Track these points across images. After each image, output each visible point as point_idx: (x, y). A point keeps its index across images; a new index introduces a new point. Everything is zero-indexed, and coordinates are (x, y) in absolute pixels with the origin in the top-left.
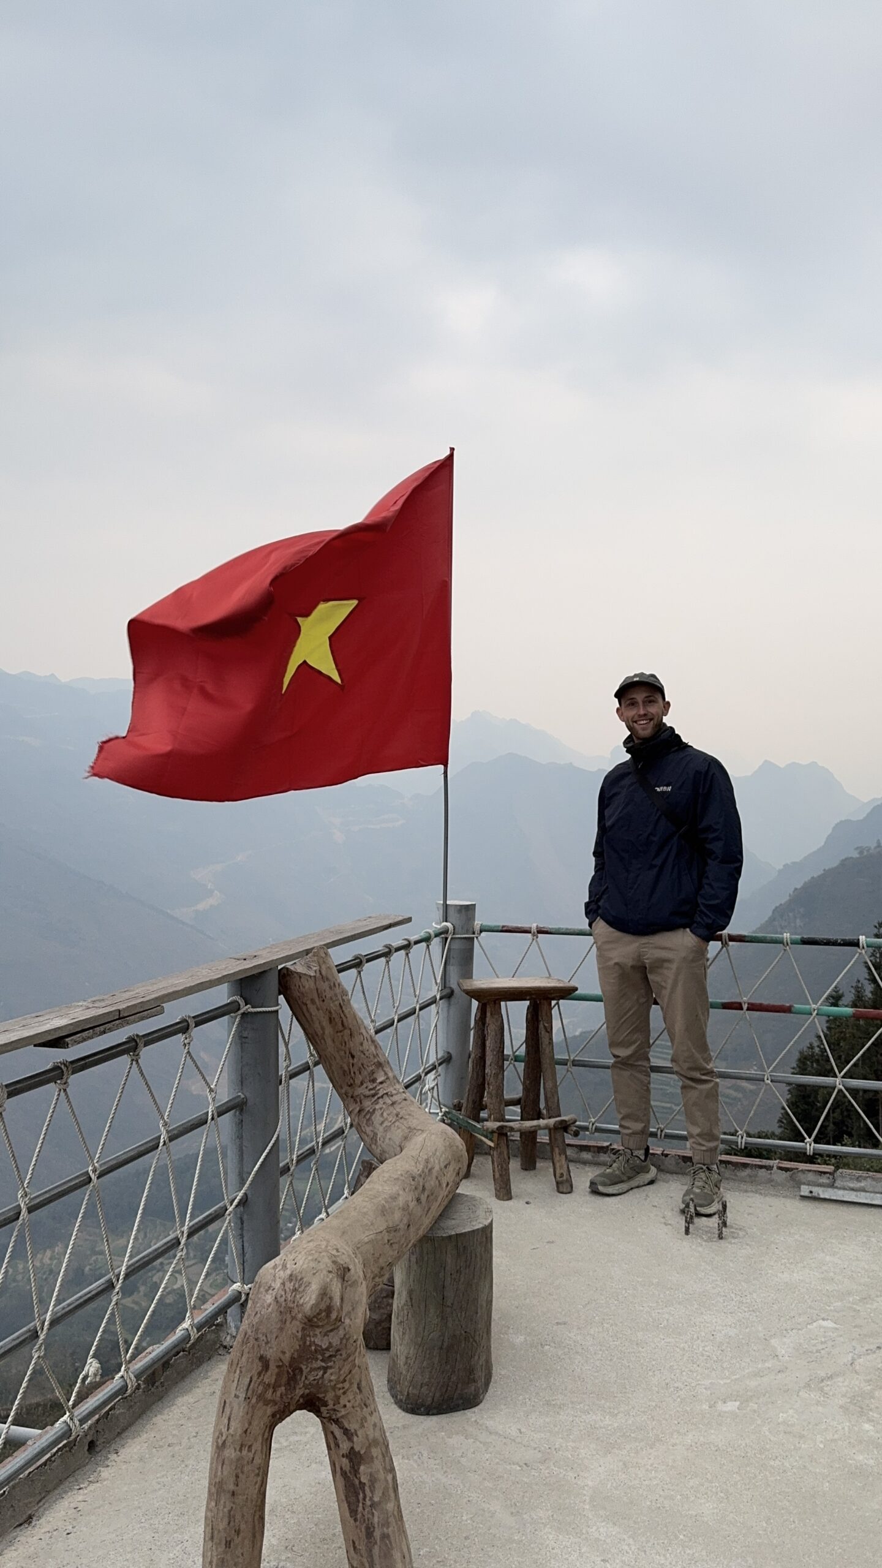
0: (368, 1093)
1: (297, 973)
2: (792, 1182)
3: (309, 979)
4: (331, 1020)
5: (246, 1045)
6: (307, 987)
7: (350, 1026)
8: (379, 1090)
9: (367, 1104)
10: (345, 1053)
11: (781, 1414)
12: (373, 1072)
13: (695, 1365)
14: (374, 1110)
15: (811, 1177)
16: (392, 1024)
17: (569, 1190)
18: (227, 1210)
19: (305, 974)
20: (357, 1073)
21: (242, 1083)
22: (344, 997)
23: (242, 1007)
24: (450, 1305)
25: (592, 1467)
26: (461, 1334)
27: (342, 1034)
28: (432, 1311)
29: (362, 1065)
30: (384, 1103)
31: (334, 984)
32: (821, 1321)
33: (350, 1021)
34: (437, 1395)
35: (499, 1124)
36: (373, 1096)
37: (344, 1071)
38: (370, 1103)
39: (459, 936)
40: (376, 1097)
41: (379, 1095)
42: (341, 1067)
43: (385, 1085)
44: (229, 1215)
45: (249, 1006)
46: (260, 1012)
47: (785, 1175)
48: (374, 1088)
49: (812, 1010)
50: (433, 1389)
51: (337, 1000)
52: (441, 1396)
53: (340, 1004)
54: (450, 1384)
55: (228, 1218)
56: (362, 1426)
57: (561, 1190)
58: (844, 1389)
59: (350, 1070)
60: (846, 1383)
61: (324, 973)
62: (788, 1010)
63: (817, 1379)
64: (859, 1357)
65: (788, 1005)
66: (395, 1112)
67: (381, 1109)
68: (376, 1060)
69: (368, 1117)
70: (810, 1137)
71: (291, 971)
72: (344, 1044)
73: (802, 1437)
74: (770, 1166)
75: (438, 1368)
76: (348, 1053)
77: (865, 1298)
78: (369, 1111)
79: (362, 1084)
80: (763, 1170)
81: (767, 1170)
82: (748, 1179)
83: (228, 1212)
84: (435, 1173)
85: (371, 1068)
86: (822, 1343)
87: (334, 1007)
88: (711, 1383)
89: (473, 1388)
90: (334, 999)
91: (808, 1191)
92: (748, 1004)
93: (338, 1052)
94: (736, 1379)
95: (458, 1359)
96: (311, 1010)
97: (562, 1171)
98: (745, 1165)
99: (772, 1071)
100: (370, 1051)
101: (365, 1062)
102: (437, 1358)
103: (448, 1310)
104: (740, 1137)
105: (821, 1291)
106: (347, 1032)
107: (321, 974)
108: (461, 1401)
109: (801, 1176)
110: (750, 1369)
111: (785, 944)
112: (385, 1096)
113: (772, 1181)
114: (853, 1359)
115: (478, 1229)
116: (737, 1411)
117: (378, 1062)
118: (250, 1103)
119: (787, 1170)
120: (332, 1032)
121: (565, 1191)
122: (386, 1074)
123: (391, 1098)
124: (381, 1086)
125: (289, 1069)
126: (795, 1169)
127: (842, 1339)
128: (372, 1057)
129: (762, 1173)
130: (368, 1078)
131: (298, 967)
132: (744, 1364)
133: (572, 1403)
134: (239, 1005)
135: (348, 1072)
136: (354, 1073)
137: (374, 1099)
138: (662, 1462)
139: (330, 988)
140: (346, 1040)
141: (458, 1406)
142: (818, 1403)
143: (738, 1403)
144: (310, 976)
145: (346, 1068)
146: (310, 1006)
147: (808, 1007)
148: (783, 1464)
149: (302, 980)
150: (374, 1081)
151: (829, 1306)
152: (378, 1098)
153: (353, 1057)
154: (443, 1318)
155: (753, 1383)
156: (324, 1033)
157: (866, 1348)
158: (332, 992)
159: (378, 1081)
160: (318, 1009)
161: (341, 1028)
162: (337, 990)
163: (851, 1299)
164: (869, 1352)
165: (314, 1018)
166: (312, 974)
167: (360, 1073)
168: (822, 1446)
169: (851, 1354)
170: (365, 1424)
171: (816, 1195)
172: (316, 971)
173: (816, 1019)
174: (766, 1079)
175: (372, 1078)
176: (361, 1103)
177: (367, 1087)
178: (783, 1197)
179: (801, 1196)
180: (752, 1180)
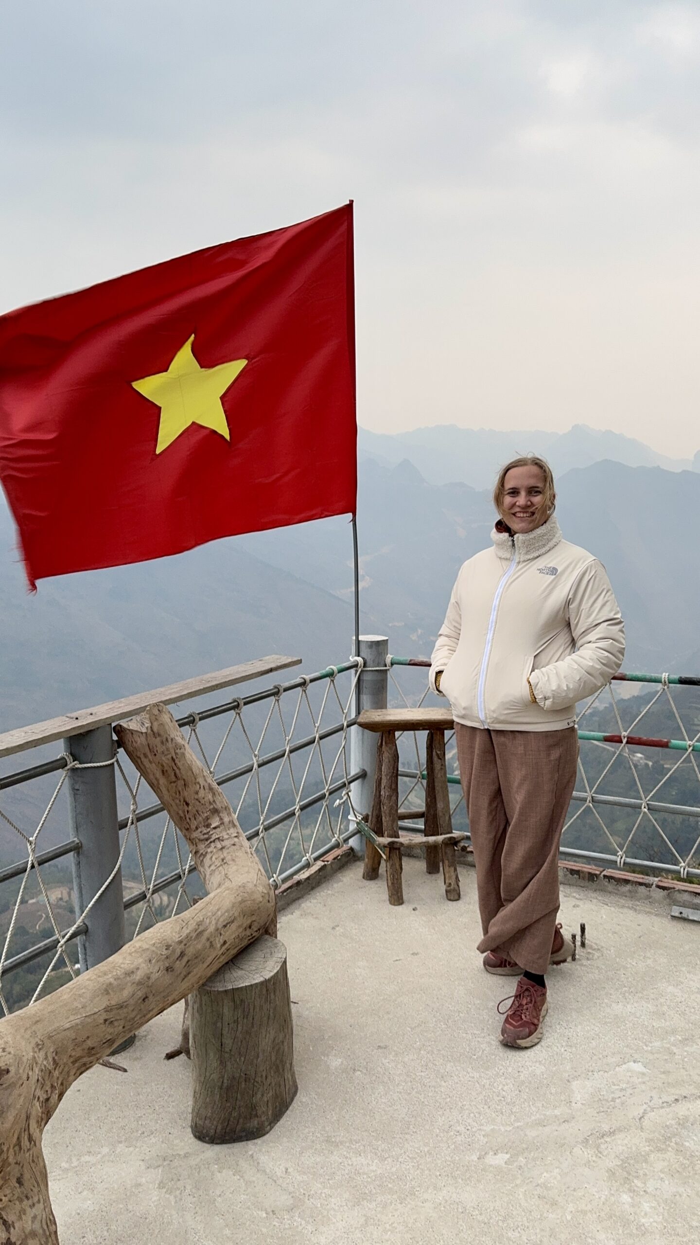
0: (202, 837)
1: (129, 730)
2: (668, 900)
3: (141, 735)
4: (163, 772)
5: (78, 796)
6: (139, 742)
7: (184, 777)
8: (212, 834)
9: (202, 847)
10: (180, 801)
11: (545, 1174)
12: (207, 818)
13: (486, 1107)
14: (206, 853)
15: (686, 897)
16: (283, 755)
17: (456, 897)
18: (59, 942)
19: (137, 731)
20: (193, 819)
21: (77, 829)
22: (178, 751)
23: (68, 763)
24: (229, 1051)
25: (334, 1220)
26: (240, 1076)
27: (175, 784)
28: (212, 1055)
29: (197, 811)
30: (215, 847)
31: (167, 740)
32: (632, 1064)
33: (183, 772)
34: (219, 1127)
35: (390, 840)
36: (207, 840)
37: (181, 817)
38: (203, 846)
39: (370, 669)
40: (209, 841)
41: (212, 840)
42: (178, 814)
43: (218, 830)
44: (61, 947)
45: (76, 762)
46: (88, 768)
47: (662, 893)
48: (208, 833)
49: (687, 747)
50: (215, 1123)
51: (169, 754)
52: (222, 1129)
53: (172, 757)
54: (232, 1119)
55: (60, 949)
56: (20, 1218)
57: (449, 898)
58: (620, 1147)
59: (185, 816)
60: (626, 1142)
61: (155, 730)
62: (665, 745)
63: (598, 1134)
64: (652, 1109)
65: (666, 740)
66: (222, 856)
67: (211, 852)
68: (212, 807)
69: (201, 859)
70: (684, 862)
71: (124, 728)
72: (178, 793)
73: (554, 1204)
74: (649, 884)
75: (219, 1105)
76: (182, 800)
77: (687, 1039)
78: (202, 854)
79: (197, 828)
80: (643, 887)
81: (647, 887)
82: (628, 894)
83: (60, 945)
84: (206, 934)
85: (206, 815)
86: (622, 1090)
87: (165, 760)
88: (493, 1130)
89: (256, 1122)
90: (166, 753)
91: (679, 912)
92: (628, 738)
93: (173, 800)
94: (518, 1127)
95: (239, 1097)
96: (145, 763)
97: (450, 881)
98: (627, 882)
99: (649, 800)
100: (206, 799)
101: (200, 809)
102: (218, 1096)
103: (227, 1055)
104: (620, 857)
105: (647, 1027)
106: (181, 783)
107: (152, 730)
108: (244, 1134)
109: (678, 896)
110: (538, 1116)
111: (663, 682)
112: (217, 841)
113: (651, 897)
114: (645, 1112)
115: (256, 984)
116: (504, 1165)
117: (214, 808)
118: (84, 848)
119: (664, 888)
120: (166, 783)
121: (452, 898)
122: (221, 819)
123: (222, 842)
124: (214, 831)
125: (136, 812)
126: (671, 888)
127: (643, 1087)
128: (207, 804)
129: (642, 889)
130: (203, 824)
131: (131, 725)
132: (534, 1109)
133: (351, 1141)
134: (67, 762)
135: (184, 818)
136: (190, 819)
137: (207, 843)
138: (404, 1222)
139: (162, 743)
140: (180, 789)
141: (241, 1137)
142: (588, 1164)
143: (508, 1156)
144: (142, 733)
145: (182, 815)
146: (143, 759)
147: (685, 742)
148: (520, 1236)
149: (134, 736)
150: (208, 826)
151: (647, 1046)
152: (211, 842)
153: (187, 804)
154: (222, 1063)
155: (531, 1133)
156: (158, 783)
157: (664, 1100)
158: (164, 747)
159: (212, 827)
160: (151, 762)
161: (174, 779)
162: (170, 745)
163: (672, 1039)
164: (665, 1104)
165: (149, 771)
166: (144, 730)
167: (195, 819)
168: (569, 1218)
169: (645, 1106)
170: (23, 1217)
171: (686, 916)
172: (147, 728)
173: (691, 755)
174: (643, 807)
175: (206, 824)
176: (197, 846)
177: (201, 832)
178: (656, 915)
179: (672, 916)
180: (632, 896)
